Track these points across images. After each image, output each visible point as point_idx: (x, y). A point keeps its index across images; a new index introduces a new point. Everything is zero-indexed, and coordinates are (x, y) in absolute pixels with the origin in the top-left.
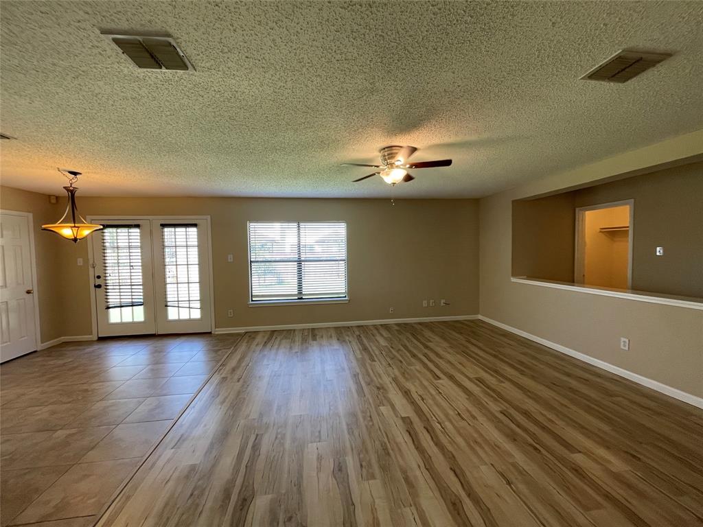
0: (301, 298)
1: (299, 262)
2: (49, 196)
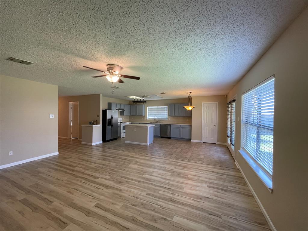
2: (225, 95)
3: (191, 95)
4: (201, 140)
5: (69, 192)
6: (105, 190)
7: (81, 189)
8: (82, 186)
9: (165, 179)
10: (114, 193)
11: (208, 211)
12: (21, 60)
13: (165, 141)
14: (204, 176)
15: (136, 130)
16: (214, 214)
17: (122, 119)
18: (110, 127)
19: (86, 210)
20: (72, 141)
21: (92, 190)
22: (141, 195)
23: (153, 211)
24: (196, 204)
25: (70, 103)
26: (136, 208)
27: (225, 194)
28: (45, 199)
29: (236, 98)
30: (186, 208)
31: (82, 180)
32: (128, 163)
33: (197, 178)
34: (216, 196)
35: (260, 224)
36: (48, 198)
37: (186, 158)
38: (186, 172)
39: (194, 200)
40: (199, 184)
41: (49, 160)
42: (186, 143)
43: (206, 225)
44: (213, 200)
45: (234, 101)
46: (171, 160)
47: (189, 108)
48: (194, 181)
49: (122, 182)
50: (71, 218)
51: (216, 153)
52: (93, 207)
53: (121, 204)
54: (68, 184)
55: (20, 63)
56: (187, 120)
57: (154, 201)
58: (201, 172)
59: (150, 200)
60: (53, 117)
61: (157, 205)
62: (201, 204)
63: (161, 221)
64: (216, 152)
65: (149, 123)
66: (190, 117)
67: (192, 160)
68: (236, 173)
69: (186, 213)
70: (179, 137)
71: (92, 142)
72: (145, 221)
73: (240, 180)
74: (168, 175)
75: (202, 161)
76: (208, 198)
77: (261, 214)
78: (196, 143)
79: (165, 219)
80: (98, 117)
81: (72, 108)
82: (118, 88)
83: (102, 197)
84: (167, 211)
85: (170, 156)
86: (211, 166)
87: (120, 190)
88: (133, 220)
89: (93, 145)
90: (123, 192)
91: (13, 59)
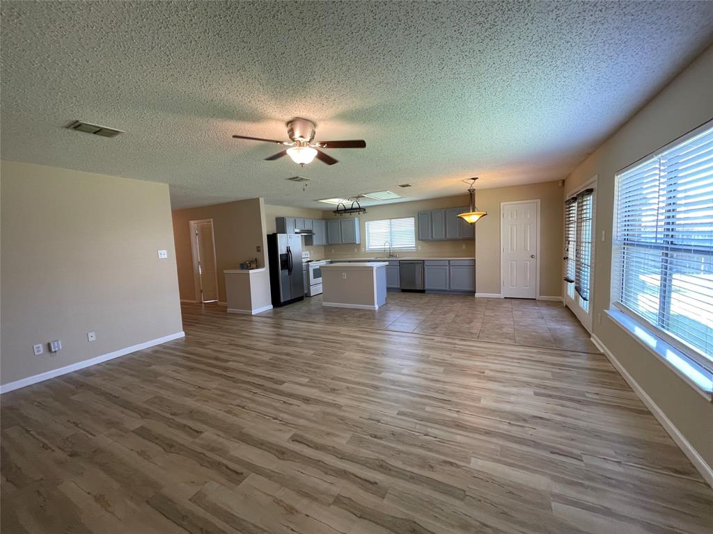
2: (557, 182)
3: (476, 185)
4: (500, 293)
5: (229, 412)
6: (304, 406)
7: (251, 405)
8: (253, 401)
9: (432, 380)
10: (325, 413)
11: (549, 446)
12: (97, 125)
13: (413, 299)
14: (523, 371)
15: (345, 276)
16: (563, 453)
17: (310, 253)
18: (286, 272)
19: (276, 448)
20: (205, 307)
21: (275, 408)
22: (387, 416)
23: (422, 447)
24: (515, 431)
25: (192, 223)
26: (382, 442)
27: (581, 410)
28: (183, 427)
29: (596, 182)
30: (495, 440)
31: (249, 387)
32: (340, 348)
33: (508, 376)
34: (560, 415)
35: (677, 471)
36: (189, 425)
37: (471, 333)
38: (477, 363)
39: (509, 423)
40: (514, 390)
41: (168, 348)
42: (464, 302)
43: (550, 475)
44: (556, 423)
45: (590, 191)
46: (437, 339)
47: (471, 218)
48: (501, 384)
49: (338, 390)
50: (248, 462)
51: (540, 321)
52: (288, 441)
53: (348, 435)
54: (223, 396)
55: (95, 133)
56: (464, 247)
57: (418, 427)
58: (512, 364)
59: (409, 424)
60: (166, 254)
61: (426, 435)
62: (530, 433)
63: (445, 468)
64: (539, 318)
65: (372, 259)
66: (470, 240)
67: (487, 337)
68: (598, 363)
69: (497, 451)
70: (444, 288)
71: (250, 309)
72: (409, 469)
73: (611, 378)
74: (439, 373)
75: (510, 339)
76: (541, 418)
77: (678, 451)
78: (489, 300)
79: (451, 464)
80: (259, 251)
81: (197, 234)
82: (302, 179)
83: (302, 422)
84: (454, 447)
85: (431, 331)
86: (535, 350)
87: (339, 407)
88: (381, 466)
89: (253, 314)
90: (344, 411)
91: (80, 125)
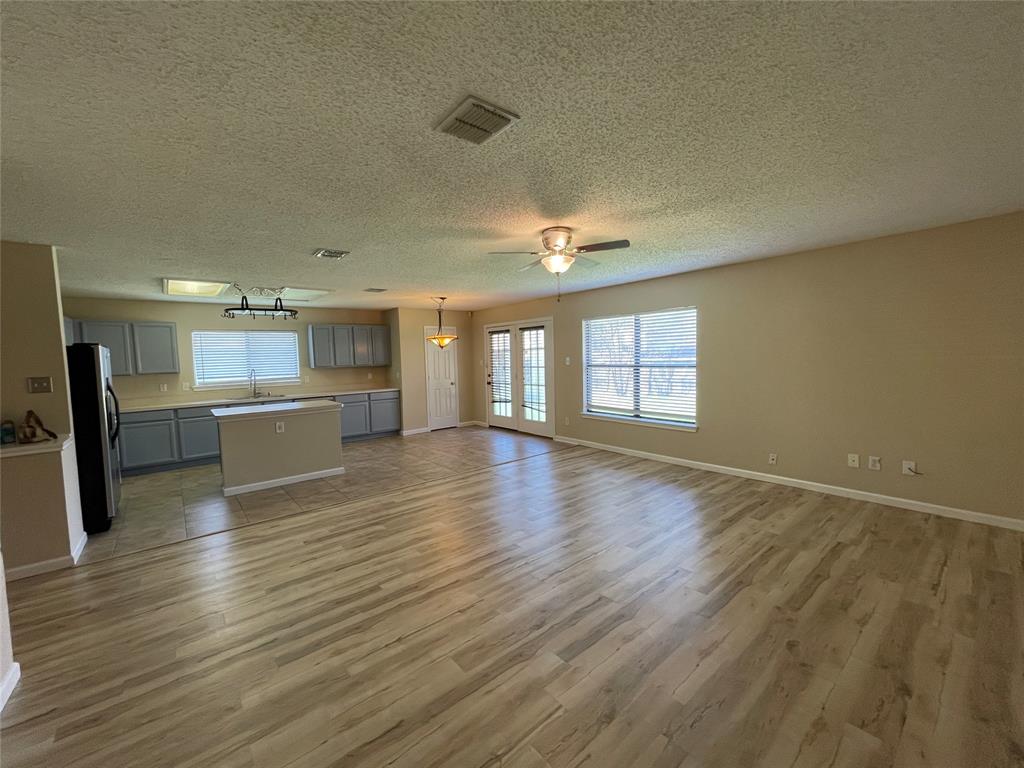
0: (637, 416)
1: (637, 367)
2: (467, 312)
4: (427, 426)
66: (380, 367)
78: (416, 437)
89: (76, 562)
